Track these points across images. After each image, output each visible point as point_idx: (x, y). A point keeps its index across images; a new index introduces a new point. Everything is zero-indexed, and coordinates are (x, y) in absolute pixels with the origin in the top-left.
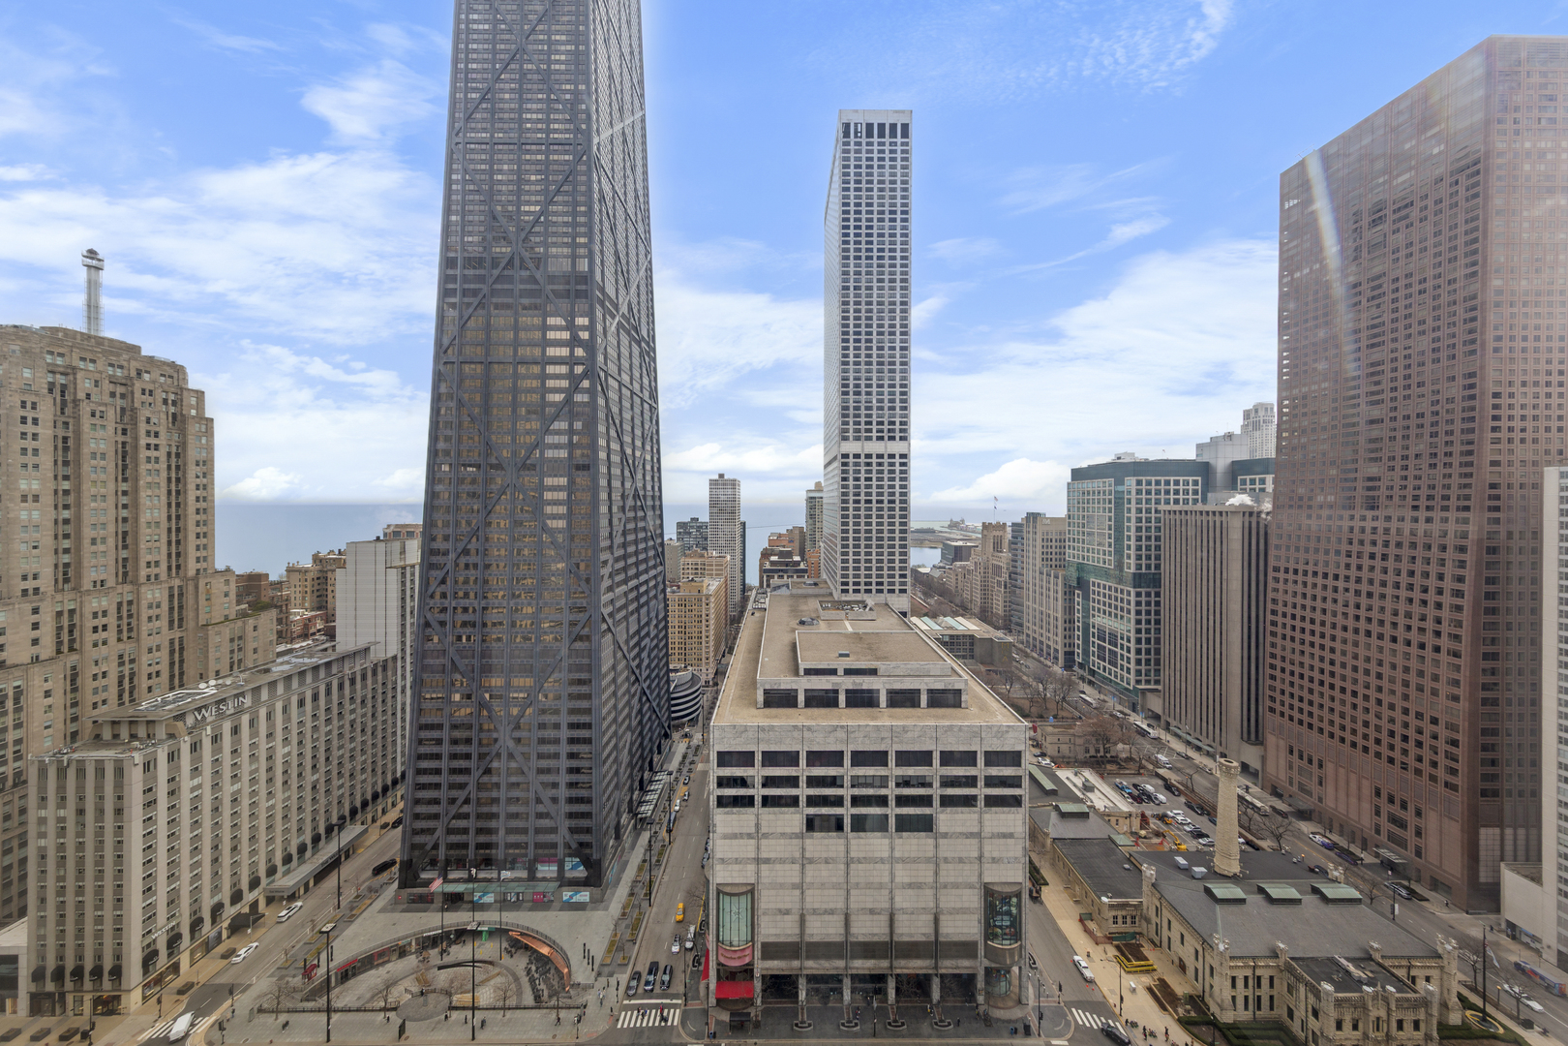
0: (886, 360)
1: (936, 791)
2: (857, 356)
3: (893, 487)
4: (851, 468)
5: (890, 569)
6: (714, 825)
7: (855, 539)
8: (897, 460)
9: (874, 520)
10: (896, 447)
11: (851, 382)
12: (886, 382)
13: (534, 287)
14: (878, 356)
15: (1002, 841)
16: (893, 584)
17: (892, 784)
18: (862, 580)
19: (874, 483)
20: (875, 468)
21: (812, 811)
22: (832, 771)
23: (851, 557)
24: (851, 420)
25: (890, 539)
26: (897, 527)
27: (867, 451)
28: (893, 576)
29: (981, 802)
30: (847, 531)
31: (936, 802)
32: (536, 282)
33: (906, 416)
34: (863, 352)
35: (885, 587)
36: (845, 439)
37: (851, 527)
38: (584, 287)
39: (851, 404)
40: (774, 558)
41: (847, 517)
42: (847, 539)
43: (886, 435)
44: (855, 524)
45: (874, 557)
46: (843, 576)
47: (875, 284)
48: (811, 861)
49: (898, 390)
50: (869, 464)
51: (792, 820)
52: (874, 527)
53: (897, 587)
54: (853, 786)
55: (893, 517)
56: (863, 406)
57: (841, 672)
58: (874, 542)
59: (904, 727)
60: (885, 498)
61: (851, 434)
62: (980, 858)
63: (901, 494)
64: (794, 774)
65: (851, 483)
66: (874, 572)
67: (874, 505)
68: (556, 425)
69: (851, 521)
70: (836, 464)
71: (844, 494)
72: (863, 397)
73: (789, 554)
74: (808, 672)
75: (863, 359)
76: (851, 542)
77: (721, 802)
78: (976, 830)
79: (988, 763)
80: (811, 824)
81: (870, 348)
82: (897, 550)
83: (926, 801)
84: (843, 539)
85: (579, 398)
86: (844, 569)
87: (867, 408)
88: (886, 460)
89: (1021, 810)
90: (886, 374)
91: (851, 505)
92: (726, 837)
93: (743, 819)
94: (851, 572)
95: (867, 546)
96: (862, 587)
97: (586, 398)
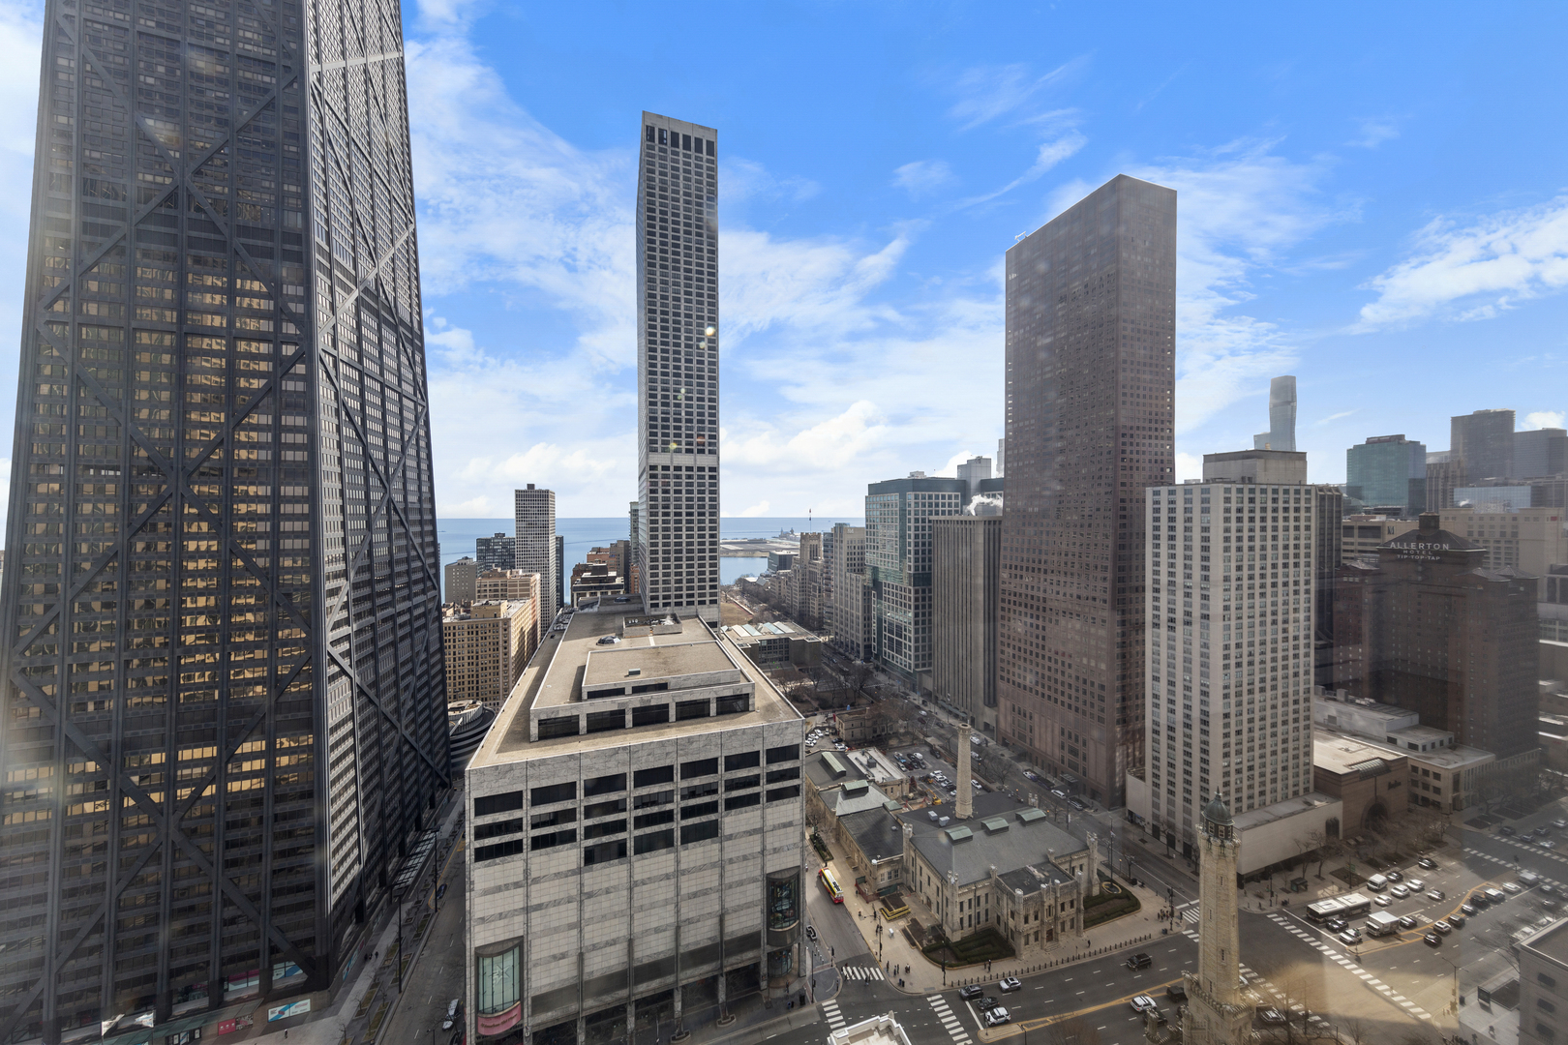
0: (695, 373)
1: (722, 796)
2: (664, 366)
3: (703, 499)
4: (660, 481)
5: (700, 580)
6: (472, 883)
7: (664, 552)
8: (707, 473)
9: (684, 533)
10: (704, 460)
11: (659, 393)
12: (695, 395)
13: (213, 236)
14: (687, 368)
15: (783, 831)
16: (704, 595)
17: (677, 798)
18: (673, 593)
19: (684, 495)
20: (684, 480)
21: (590, 842)
22: (613, 796)
23: (661, 571)
24: (659, 431)
25: (700, 551)
26: (707, 539)
27: (676, 463)
28: (704, 588)
29: (763, 799)
30: (656, 545)
31: (721, 807)
32: (217, 230)
33: (716, 430)
34: (671, 364)
35: (696, 599)
36: (655, 450)
37: (660, 540)
38: (296, 248)
39: (660, 415)
40: (586, 575)
41: (656, 529)
42: (656, 552)
43: (695, 448)
44: (664, 537)
45: (684, 570)
46: (652, 590)
47: (683, 296)
48: (590, 895)
49: (706, 403)
50: (678, 477)
51: (569, 856)
52: (684, 539)
53: (708, 599)
54: (636, 808)
55: (703, 529)
56: (671, 417)
57: (628, 691)
58: (684, 555)
59: (689, 738)
60: (695, 511)
61: (659, 446)
62: (762, 852)
63: (711, 507)
64: (570, 806)
65: (660, 495)
66: (684, 585)
67: (684, 518)
68: (254, 419)
69: (660, 534)
70: (644, 476)
71: (652, 507)
72: (672, 409)
73: (604, 570)
74: (593, 695)
75: (671, 370)
76: (660, 555)
77: (482, 855)
78: (758, 826)
79: (769, 762)
80: (590, 857)
81: (679, 360)
82: (707, 562)
83: (712, 807)
84: (652, 552)
85: (289, 386)
86: (652, 583)
87: (676, 420)
88: (695, 473)
89: (799, 799)
90: (695, 388)
91: (660, 518)
92: (486, 892)
93: (510, 868)
94: (661, 586)
95: (677, 559)
96: (673, 600)
97: (300, 386)
